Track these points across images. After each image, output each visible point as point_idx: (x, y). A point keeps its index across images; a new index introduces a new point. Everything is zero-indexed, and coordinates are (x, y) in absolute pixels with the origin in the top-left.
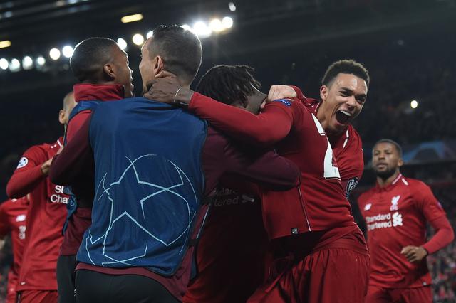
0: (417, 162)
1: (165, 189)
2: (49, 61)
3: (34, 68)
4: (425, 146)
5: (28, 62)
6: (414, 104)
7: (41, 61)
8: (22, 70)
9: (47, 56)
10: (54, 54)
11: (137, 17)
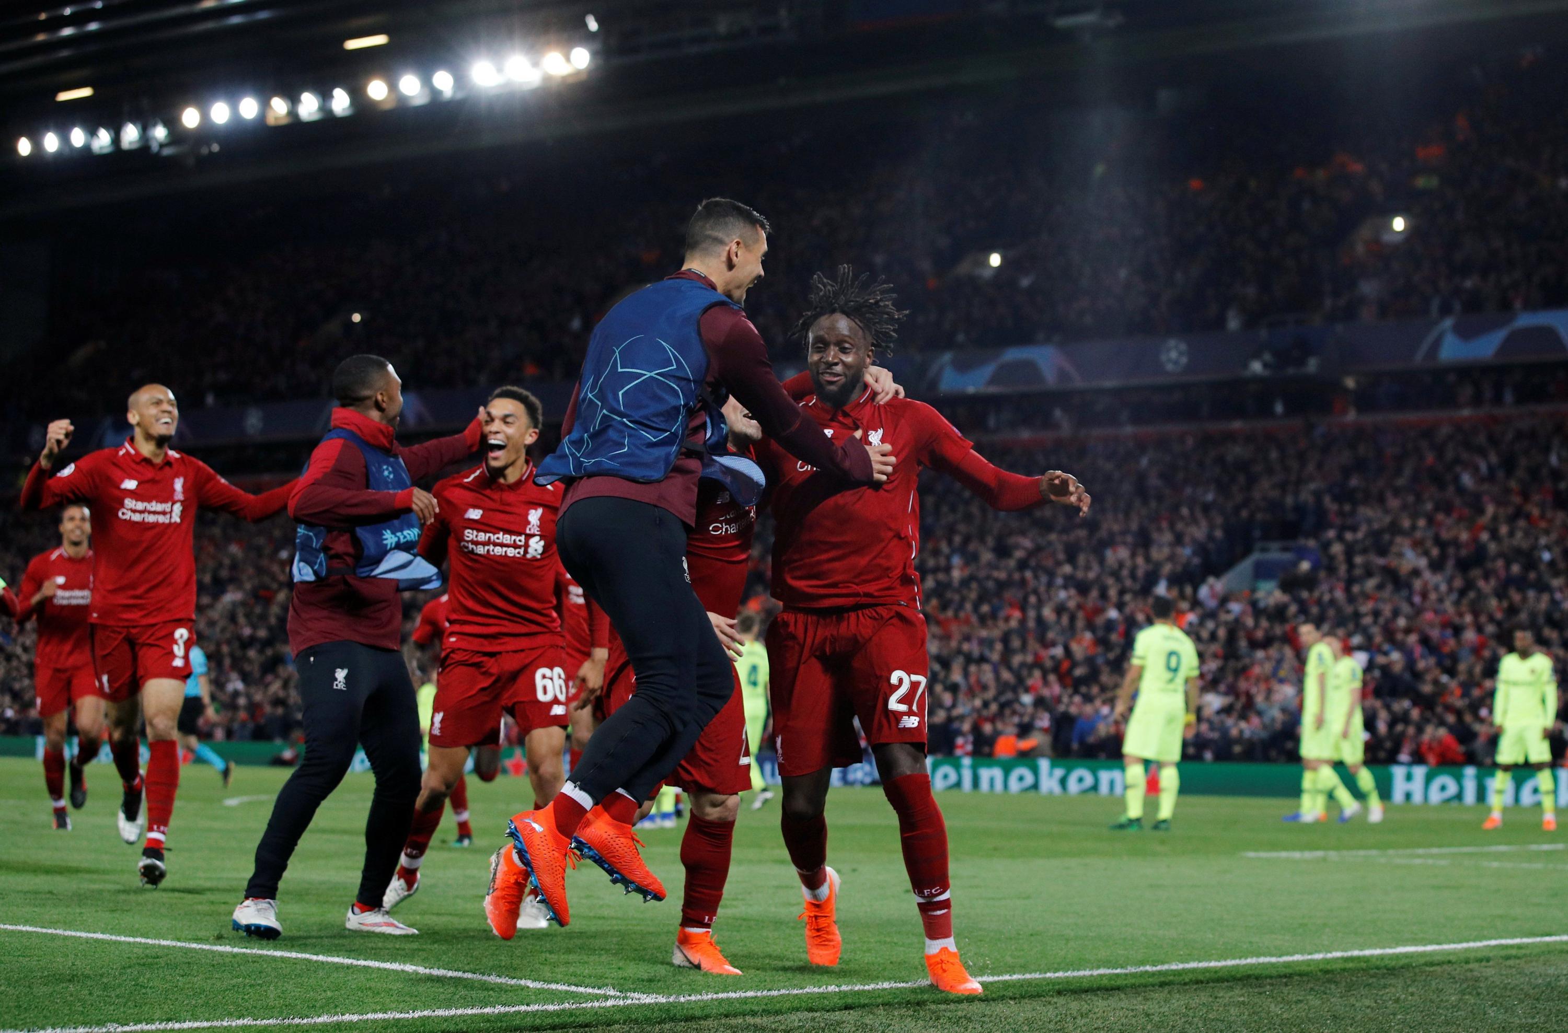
0: (993, 390)
1: (649, 374)
2: (177, 135)
3: (144, 150)
4: (1013, 354)
5: (131, 134)
6: (995, 260)
7: (160, 133)
8: (117, 152)
9: (172, 123)
10: (190, 118)
11: (380, 40)
